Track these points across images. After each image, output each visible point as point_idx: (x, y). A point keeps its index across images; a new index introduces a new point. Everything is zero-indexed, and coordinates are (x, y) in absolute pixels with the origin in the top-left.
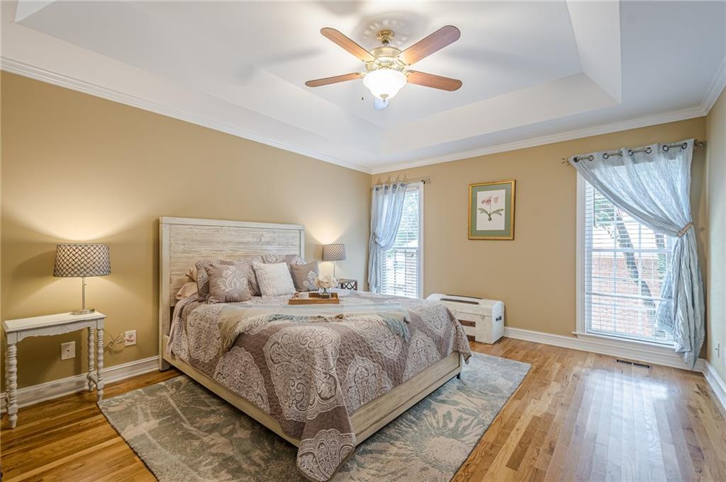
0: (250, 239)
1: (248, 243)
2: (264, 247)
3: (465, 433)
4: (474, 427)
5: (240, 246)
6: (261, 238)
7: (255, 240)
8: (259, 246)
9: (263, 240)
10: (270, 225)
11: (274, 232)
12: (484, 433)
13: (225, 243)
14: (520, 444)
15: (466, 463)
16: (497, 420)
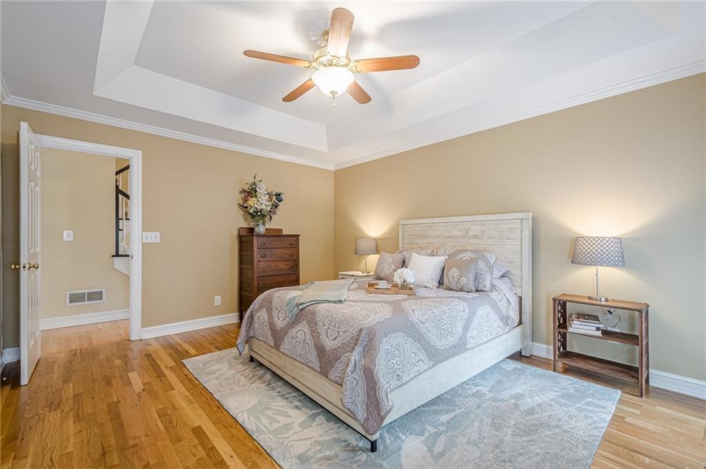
0: (456, 233)
1: (455, 237)
2: (472, 241)
3: (251, 417)
4: (256, 425)
5: (447, 240)
6: (468, 233)
7: (462, 234)
8: (465, 240)
9: (470, 233)
10: (478, 218)
11: (483, 225)
12: (243, 428)
13: (435, 237)
14: (213, 448)
15: (221, 407)
16: (257, 447)
